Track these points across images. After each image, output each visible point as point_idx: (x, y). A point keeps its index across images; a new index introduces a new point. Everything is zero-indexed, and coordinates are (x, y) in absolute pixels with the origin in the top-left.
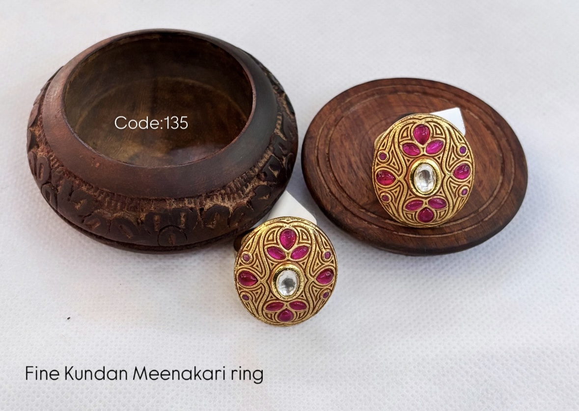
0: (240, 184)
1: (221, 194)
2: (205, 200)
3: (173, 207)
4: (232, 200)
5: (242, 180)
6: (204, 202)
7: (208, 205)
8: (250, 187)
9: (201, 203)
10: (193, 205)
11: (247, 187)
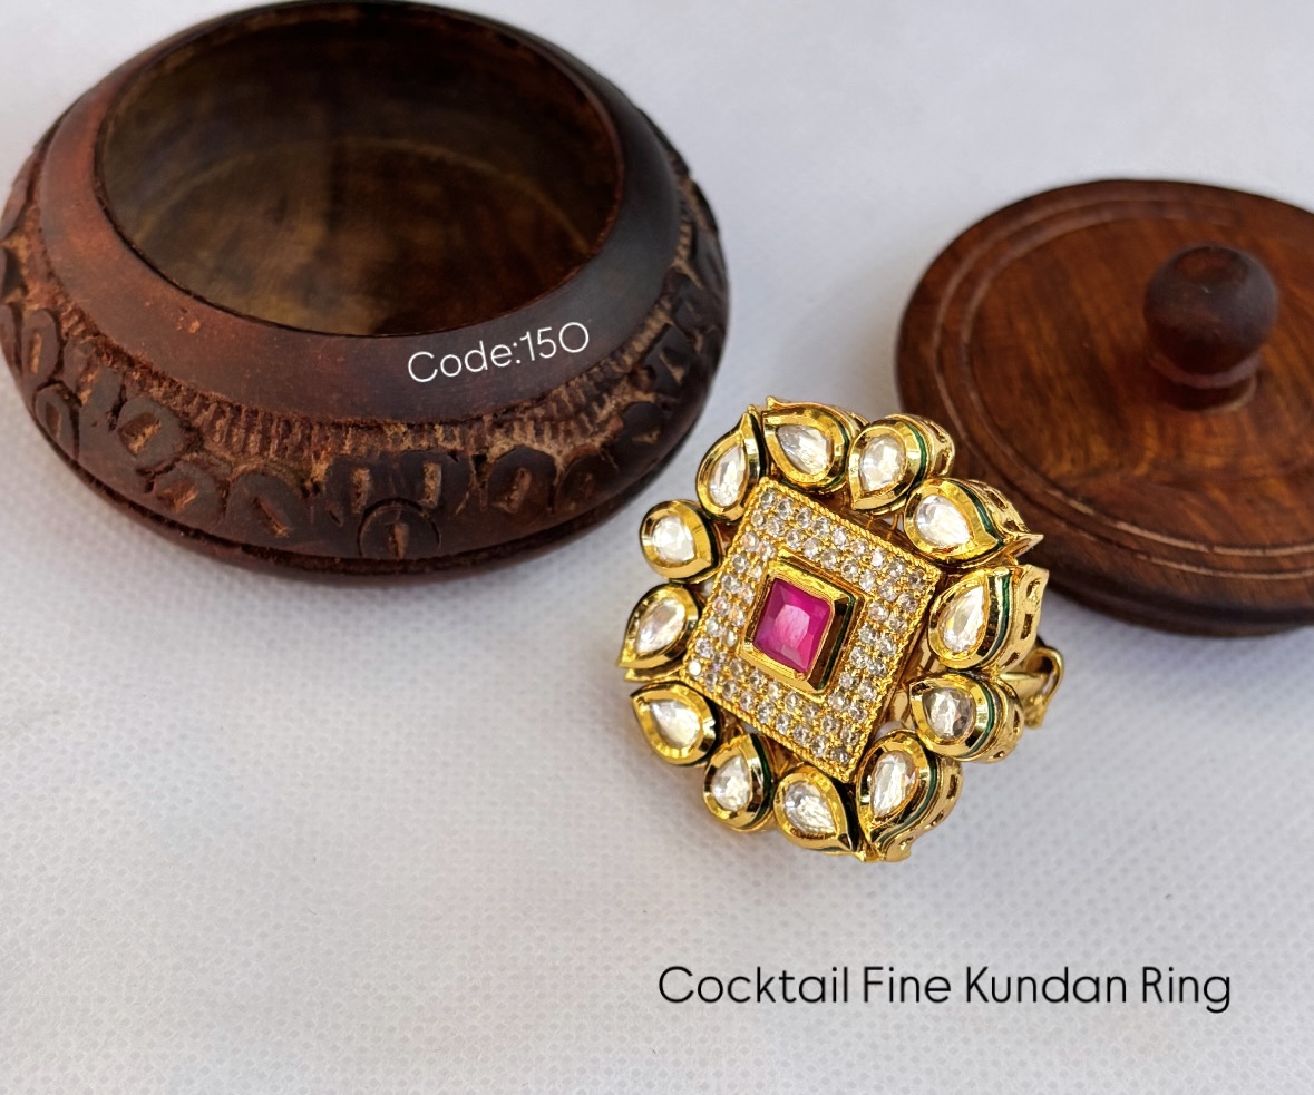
0: (585, 393)
2: (492, 432)
3: (403, 447)
4: (561, 436)
5: (591, 384)
6: (488, 437)
7: (499, 446)
8: (610, 406)
9: (480, 440)
10: (456, 445)
11: (602, 405)
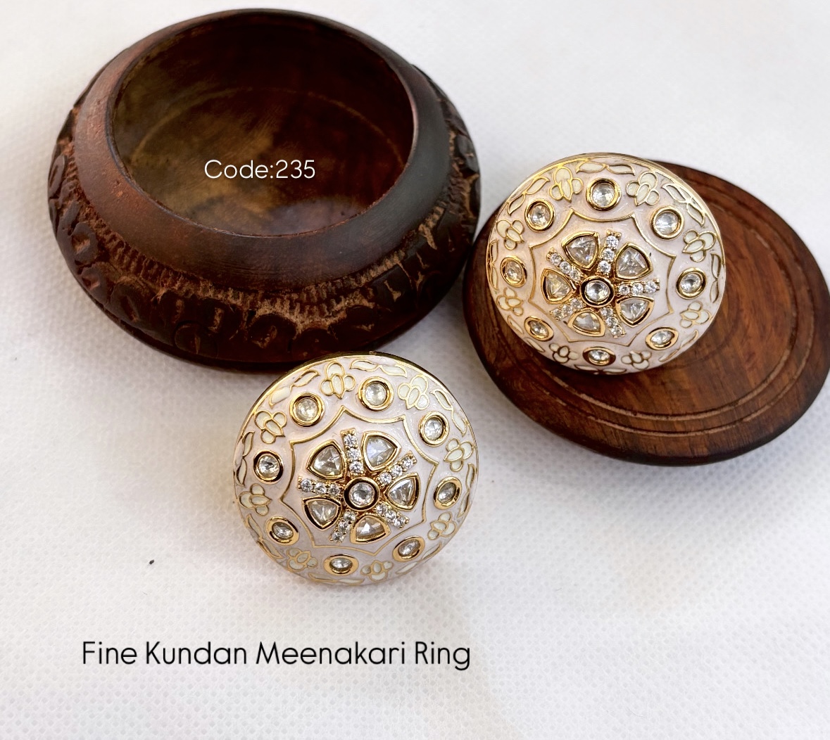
0: (328, 293)
1: (290, 299)
2: (261, 300)
4: (306, 313)
5: (333, 288)
7: (264, 310)
8: (344, 304)
9: (253, 303)
11: (338, 302)
